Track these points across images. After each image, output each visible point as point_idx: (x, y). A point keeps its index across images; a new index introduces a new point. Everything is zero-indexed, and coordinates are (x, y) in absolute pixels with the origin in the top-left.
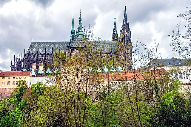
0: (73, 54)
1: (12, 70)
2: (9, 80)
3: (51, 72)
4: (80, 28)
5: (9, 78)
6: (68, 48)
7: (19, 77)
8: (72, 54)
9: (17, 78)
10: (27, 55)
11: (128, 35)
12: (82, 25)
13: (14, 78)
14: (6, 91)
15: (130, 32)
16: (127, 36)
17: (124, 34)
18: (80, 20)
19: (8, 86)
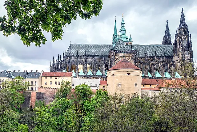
0: (118, 57)
1: (51, 71)
2: (51, 80)
3: (93, 75)
4: (123, 32)
5: (51, 78)
6: (112, 51)
7: (61, 78)
8: (116, 57)
9: (59, 78)
10: (66, 56)
11: (186, 38)
12: (125, 29)
13: (56, 78)
14: (49, 91)
15: (190, 36)
16: (185, 40)
17: (181, 38)
18: (123, 24)
19: (51, 86)
